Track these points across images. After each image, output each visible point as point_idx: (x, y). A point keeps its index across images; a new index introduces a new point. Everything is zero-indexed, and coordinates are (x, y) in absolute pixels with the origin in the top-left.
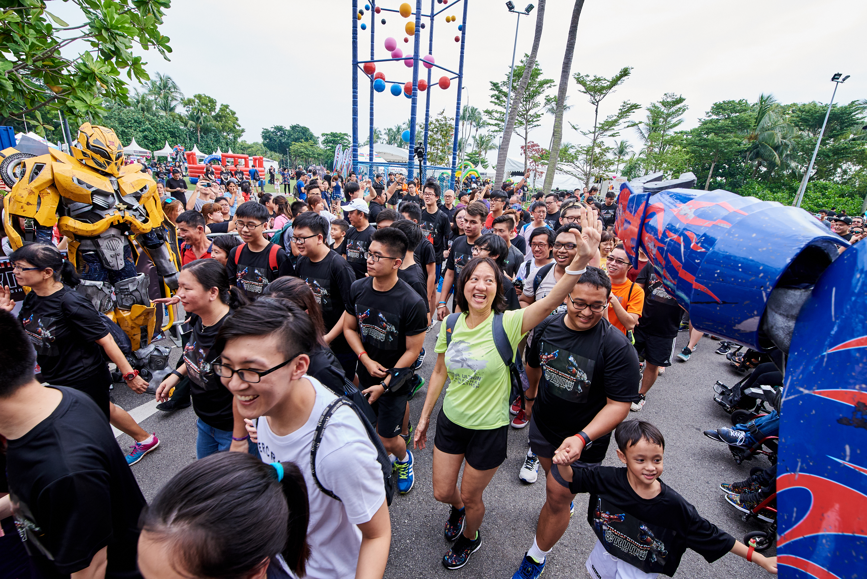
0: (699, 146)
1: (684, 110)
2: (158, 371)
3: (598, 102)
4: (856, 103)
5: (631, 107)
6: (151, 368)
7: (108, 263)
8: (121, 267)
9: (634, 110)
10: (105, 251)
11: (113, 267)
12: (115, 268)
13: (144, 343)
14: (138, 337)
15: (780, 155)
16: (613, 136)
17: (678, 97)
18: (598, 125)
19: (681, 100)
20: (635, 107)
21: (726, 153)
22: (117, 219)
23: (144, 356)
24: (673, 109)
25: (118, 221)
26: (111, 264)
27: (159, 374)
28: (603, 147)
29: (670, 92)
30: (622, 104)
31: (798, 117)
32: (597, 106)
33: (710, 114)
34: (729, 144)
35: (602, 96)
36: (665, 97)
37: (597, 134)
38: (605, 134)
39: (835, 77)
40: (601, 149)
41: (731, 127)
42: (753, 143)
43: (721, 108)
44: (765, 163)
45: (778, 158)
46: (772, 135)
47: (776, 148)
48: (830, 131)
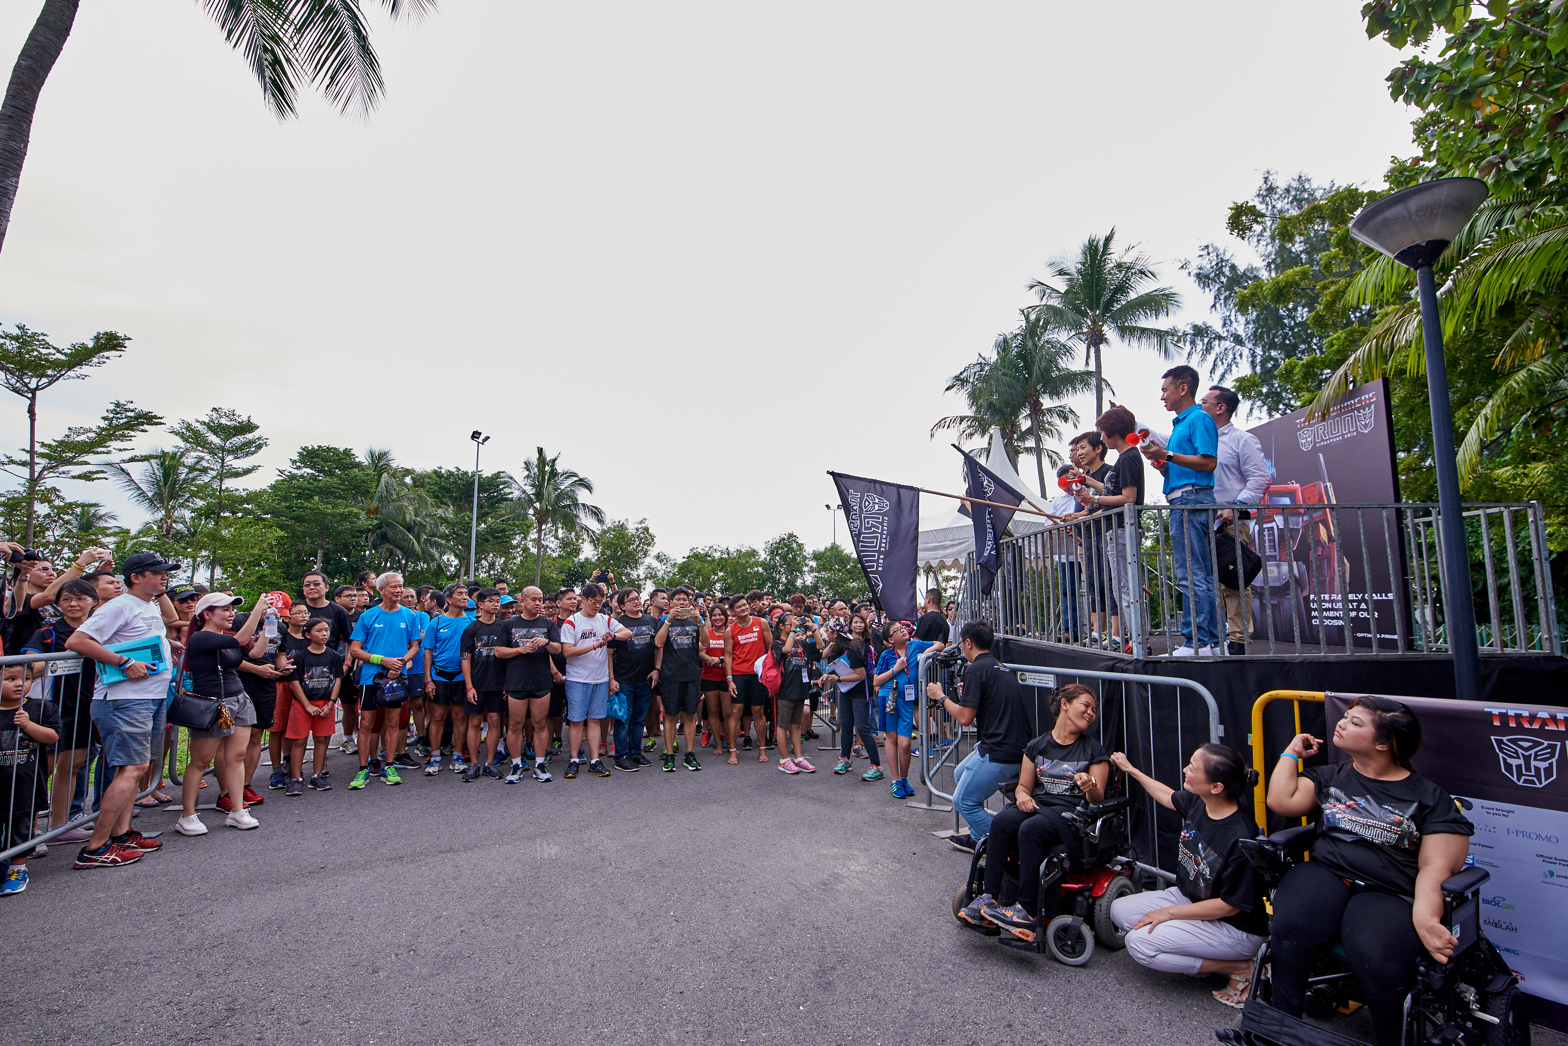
0: (292, 518)
1: (259, 447)
3: (33, 392)
4: (502, 475)
5: (136, 418)
9: (146, 427)
15: (418, 539)
16: (86, 477)
17: (245, 419)
18: (38, 448)
19: (248, 427)
20: (148, 419)
21: (341, 532)
24: (238, 440)
28: (57, 503)
29: (226, 407)
30: (112, 407)
31: (436, 484)
32: (33, 399)
33: (298, 464)
34: (344, 517)
35: (44, 380)
36: (215, 415)
37: (38, 469)
38: (61, 469)
39: (475, 435)
40: (53, 507)
41: (343, 490)
42: (377, 519)
43: (318, 456)
44: (398, 552)
45: (416, 543)
46: (400, 509)
47: (410, 529)
48: (480, 507)
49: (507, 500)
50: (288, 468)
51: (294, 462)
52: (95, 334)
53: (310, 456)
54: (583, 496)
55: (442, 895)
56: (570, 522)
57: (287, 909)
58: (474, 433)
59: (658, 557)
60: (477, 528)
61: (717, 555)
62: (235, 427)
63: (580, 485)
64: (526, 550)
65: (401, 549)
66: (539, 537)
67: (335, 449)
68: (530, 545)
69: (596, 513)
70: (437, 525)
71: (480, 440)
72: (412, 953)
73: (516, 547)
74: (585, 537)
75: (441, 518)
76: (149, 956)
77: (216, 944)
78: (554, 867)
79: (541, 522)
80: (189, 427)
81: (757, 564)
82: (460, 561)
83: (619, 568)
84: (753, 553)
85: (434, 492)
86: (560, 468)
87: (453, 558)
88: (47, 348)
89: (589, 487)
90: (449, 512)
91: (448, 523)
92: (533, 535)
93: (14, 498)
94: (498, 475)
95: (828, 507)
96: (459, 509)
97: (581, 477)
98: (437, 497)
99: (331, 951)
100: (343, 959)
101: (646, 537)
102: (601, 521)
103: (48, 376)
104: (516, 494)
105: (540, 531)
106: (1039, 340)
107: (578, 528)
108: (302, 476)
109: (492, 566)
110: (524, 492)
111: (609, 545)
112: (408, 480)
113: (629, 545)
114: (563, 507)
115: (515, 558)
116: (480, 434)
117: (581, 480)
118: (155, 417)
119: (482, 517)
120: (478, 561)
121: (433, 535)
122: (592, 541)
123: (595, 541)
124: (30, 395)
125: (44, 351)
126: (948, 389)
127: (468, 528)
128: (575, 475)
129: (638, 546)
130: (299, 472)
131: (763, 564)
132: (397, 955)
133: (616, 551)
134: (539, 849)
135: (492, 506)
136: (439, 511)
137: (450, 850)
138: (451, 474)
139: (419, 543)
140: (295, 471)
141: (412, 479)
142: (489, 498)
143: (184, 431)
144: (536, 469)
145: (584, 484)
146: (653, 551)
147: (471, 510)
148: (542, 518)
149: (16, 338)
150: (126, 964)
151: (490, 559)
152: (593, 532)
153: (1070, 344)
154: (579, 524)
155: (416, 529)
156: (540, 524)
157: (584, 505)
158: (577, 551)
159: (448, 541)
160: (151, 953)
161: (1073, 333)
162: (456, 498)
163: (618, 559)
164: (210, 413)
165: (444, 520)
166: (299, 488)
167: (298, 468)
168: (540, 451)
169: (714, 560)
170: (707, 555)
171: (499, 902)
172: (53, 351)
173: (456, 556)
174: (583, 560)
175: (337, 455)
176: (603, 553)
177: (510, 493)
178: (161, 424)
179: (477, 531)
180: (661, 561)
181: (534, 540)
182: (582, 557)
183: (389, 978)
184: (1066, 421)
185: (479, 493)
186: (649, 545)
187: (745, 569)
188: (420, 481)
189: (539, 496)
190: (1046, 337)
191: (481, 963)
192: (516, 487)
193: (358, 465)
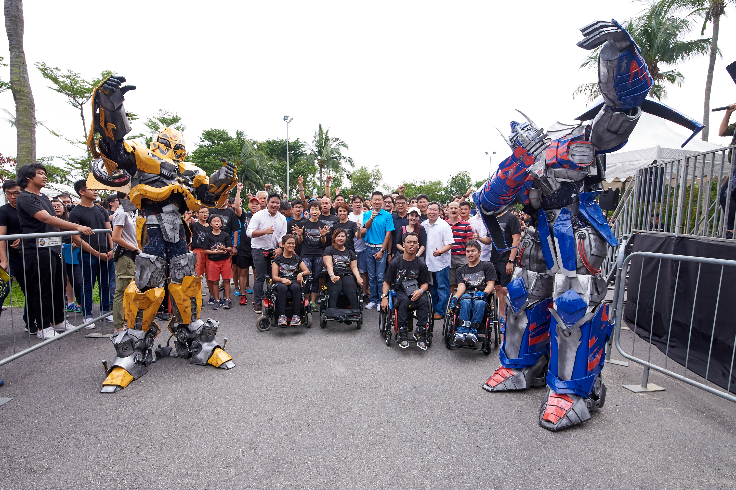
1: (183, 129)
2: (207, 343)
3: (81, 105)
6: (201, 340)
7: (167, 236)
8: (177, 240)
10: (166, 224)
11: (171, 239)
12: (172, 241)
13: (194, 317)
14: (189, 310)
17: (174, 114)
19: (177, 119)
22: (177, 187)
23: (195, 329)
25: (178, 190)
26: (170, 237)
27: (208, 345)
31: (268, 147)
32: (82, 109)
33: (203, 139)
36: (161, 113)
39: (285, 118)
41: (224, 152)
42: (241, 167)
43: (211, 134)
44: (254, 185)
45: (261, 180)
46: (253, 162)
47: (258, 172)
48: (290, 159)
49: (303, 155)
50: (199, 142)
51: (201, 138)
52: (102, 72)
53: (208, 135)
54: (343, 151)
55: (274, 399)
56: (336, 167)
57: (182, 398)
58: (285, 116)
59: (384, 186)
60: (290, 171)
61: (418, 185)
62: (171, 120)
63: (342, 145)
64: (314, 183)
65: (255, 183)
66: (321, 176)
67: (219, 130)
68: (316, 180)
69: (350, 161)
70: (270, 170)
71: (288, 121)
72: (253, 451)
73: (309, 182)
74: (345, 175)
75: (272, 166)
76: (99, 429)
77: (137, 423)
78: (343, 384)
79: (321, 167)
80: (151, 122)
81: (441, 190)
82: (282, 189)
83: (363, 192)
84: (439, 183)
85: (267, 152)
86: (330, 136)
87: (279, 188)
88: (84, 82)
89: (346, 146)
90: (276, 163)
91: (275, 168)
92: (318, 175)
93: (83, 160)
94: (297, 141)
95: (487, 153)
96: (280, 161)
97: (342, 140)
98: (269, 154)
99: (202, 440)
100: (209, 449)
101: (378, 176)
102: (353, 166)
103: (86, 97)
104: (308, 152)
105: (321, 172)
106: (663, 18)
107: (341, 170)
108: (205, 146)
109: (298, 192)
110: (312, 150)
111: (358, 180)
112: (255, 146)
113: (368, 179)
114: (333, 158)
115: (309, 188)
116: (288, 117)
117: (342, 142)
118: (133, 115)
119: (291, 164)
120: (291, 190)
121: (269, 176)
122: (348, 177)
123: (350, 177)
124: (80, 107)
125: (83, 84)
126: (583, 65)
127: (285, 171)
128: (337, 139)
129: (373, 180)
130: (203, 144)
131: (446, 190)
132: (243, 451)
133: (361, 183)
134: (333, 367)
135: (296, 158)
136: (271, 163)
137: (279, 362)
138: (275, 141)
139: (262, 179)
140: (202, 143)
141: (257, 146)
142: (294, 154)
143: (149, 123)
144: (318, 137)
145: (343, 144)
146: (381, 183)
147: (286, 161)
148: (322, 164)
149: (68, 77)
150: (85, 433)
151: (297, 188)
152: (349, 172)
153: (689, 19)
154: (341, 168)
155: (260, 172)
156: (321, 168)
157: (343, 157)
158: (340, 184)
159: (276, 179)
160: (100, 426)
161: (695, 8)
162: (278, 155)
163: (363, 187)
164: (159, 112)
165: (273, 167)
166: (204, 152)
167: (203, 141)
168: (320, 127)
169: (415, 187)
170: (411, 185)
171: (310, 411)
172: (86, 84)
173: (280, 186)
174: (343, 188)
175: (220, 133)
176: (354, 184)
177: (305, 151)
178: (137, 119)
179: (289, 172)
180: (385, 188)
181: (318, 178)
182: (343, 187)
183: (236, 475)
184: (673, 83)
185: (289, 152)
186: (379, 179)
187: (434, 192)
188: (260, 147)
189: (320, 152)
190: (669, 15)
191: (299, 470)
192: (309, 148)
193: (230, 139)
